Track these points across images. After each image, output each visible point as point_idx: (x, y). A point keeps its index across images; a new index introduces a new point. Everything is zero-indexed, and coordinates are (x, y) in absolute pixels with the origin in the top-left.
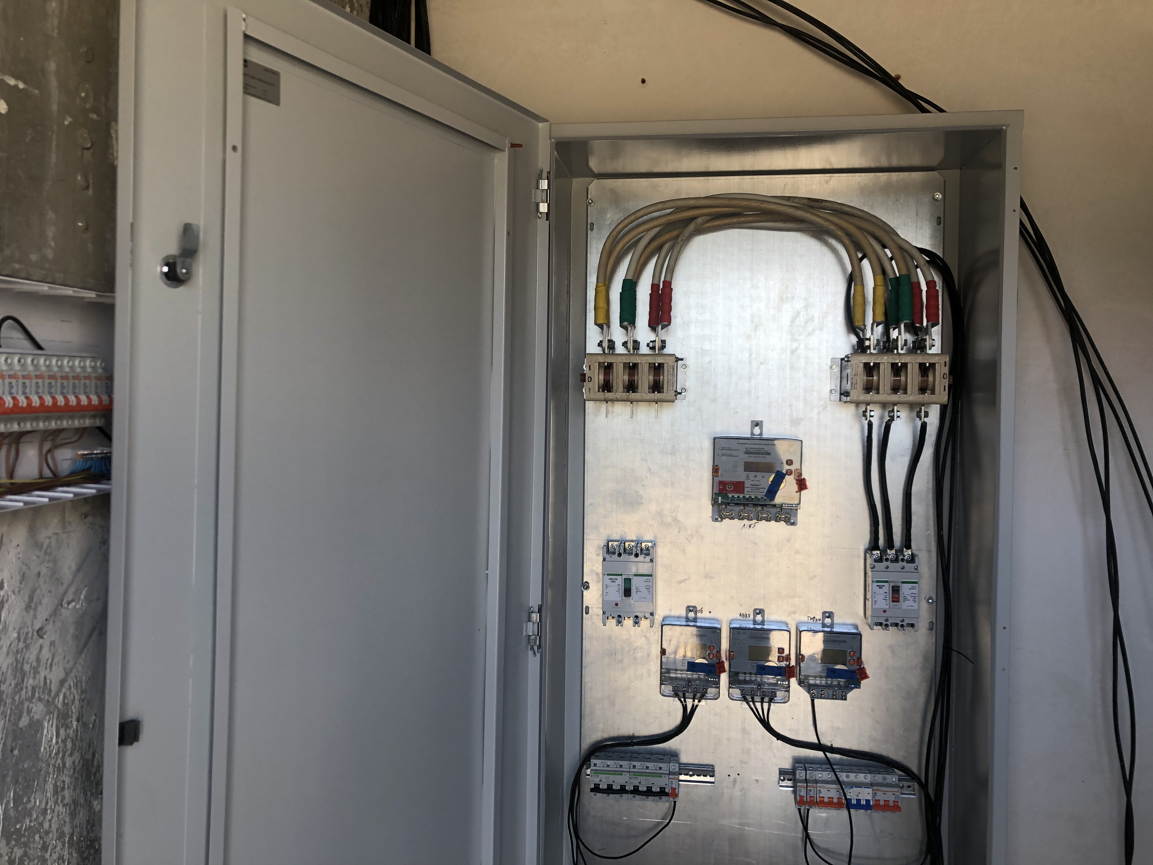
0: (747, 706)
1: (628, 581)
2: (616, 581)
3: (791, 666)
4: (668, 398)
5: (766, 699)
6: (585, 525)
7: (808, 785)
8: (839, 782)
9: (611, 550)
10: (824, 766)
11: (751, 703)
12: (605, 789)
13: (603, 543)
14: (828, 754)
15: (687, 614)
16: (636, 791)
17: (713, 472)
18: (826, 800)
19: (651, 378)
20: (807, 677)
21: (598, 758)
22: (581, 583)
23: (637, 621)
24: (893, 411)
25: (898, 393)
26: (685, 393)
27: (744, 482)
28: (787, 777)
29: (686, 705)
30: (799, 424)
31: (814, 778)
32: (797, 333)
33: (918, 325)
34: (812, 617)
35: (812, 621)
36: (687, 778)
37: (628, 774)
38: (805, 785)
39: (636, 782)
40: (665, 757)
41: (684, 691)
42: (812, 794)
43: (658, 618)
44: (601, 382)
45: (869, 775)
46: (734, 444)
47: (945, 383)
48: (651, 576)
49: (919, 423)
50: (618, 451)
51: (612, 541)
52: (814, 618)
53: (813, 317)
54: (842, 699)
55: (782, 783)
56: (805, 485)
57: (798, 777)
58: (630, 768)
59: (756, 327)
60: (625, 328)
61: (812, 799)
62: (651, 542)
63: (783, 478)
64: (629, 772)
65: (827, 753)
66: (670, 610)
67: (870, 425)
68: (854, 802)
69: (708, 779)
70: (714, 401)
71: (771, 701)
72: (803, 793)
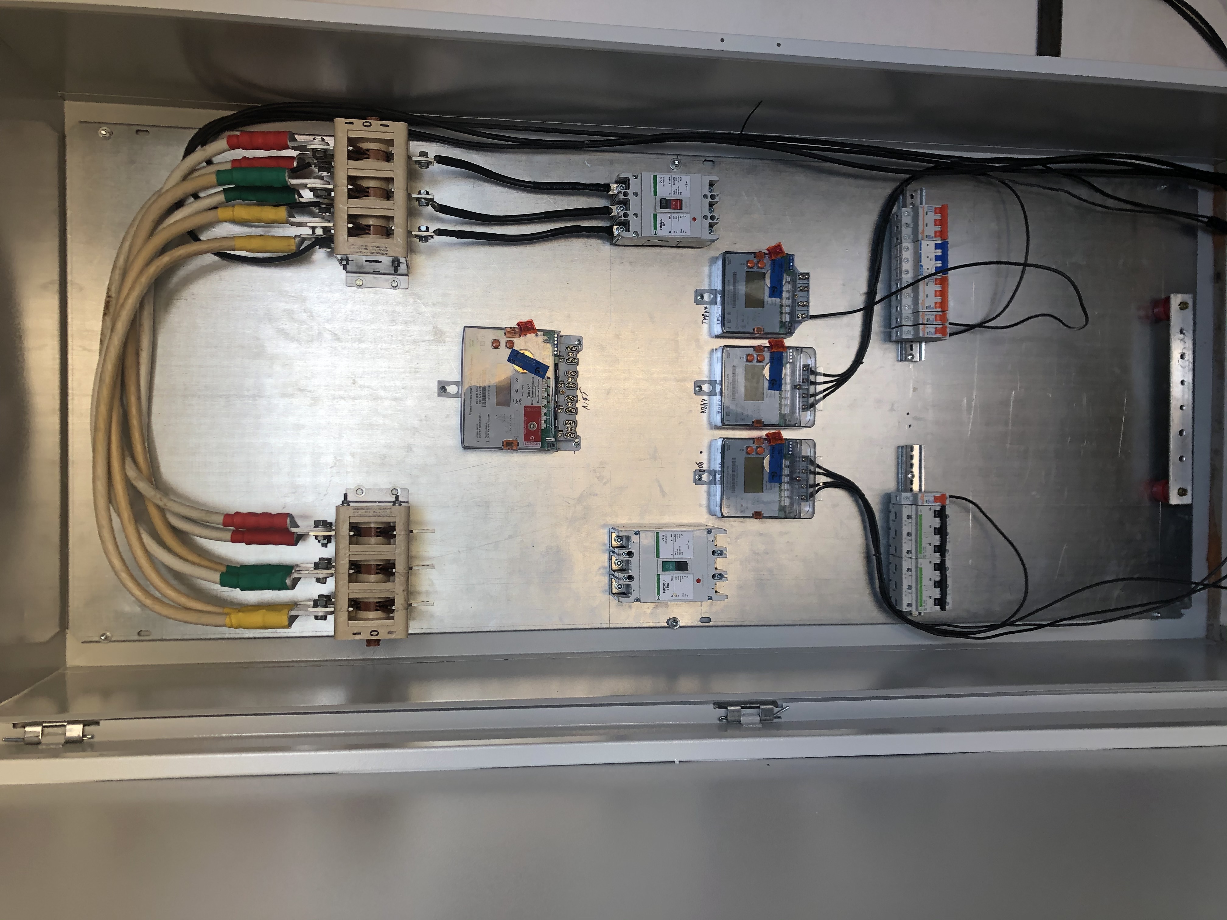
0: (821, 403)
1: (666, 566)
2: (666, 583)
3: (769, 345)
4: (403, 515)
5: (812, 378)
6: (590, 627)
7: (921, 322)
8: (915, 283)
9: (623, 590)
10: (894, 303)
11: (818, 397)
12: (941, 590)
13: (614, 600)
14: (878, 298)
15: (704, 483)
16: (941, 549)
17: (512, 450)
18: (938, 299)
19: (373, 540)
20: (782, 324)
21: (899, 600)
22: (669, 629)
23: (718, 553)
24: (418, 199)
25: (393, 190)
26: (399, 490)
27: (525, 407)
28: (909, 351)
29: (824, 483)
30: (441, 332)
31: (910, 315)
32: (310, 333)
33: (295, 164)
34: (702, 318)
35: (707, 318)
36: (916, 480)
37: (920, 561)
38: (921, 326)
39: (930, 549)
40: (893, 510)
41: (807, 487)
42: (932, 318)
43: (712, 522)
44: (379, 614)
45: (904, 245)
46: (472, 421)
47: (377, 124)
48: (658, 533)
49: (436, 167)
50: (483, 584)
51: (611, 587)
52: (703, 315)
53: (285, 310)
54: (808, 279)
55: (917, 358)
56: (526, 323)
57: (910, 337)
58: (911, 558)
59: (301, 390)
60: (296, 581)
61: (938, 318)
62: (610, 534)
63: (518, 353)
64: (917, 558)
65: (877, 300)
66: (701, 505)
67: (440, 232)
68: (939, 264)
69: (916, 453)
70: (410, 448)
71: (814, 373)
72: (931, 329)
